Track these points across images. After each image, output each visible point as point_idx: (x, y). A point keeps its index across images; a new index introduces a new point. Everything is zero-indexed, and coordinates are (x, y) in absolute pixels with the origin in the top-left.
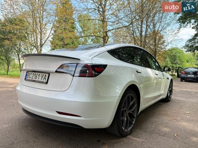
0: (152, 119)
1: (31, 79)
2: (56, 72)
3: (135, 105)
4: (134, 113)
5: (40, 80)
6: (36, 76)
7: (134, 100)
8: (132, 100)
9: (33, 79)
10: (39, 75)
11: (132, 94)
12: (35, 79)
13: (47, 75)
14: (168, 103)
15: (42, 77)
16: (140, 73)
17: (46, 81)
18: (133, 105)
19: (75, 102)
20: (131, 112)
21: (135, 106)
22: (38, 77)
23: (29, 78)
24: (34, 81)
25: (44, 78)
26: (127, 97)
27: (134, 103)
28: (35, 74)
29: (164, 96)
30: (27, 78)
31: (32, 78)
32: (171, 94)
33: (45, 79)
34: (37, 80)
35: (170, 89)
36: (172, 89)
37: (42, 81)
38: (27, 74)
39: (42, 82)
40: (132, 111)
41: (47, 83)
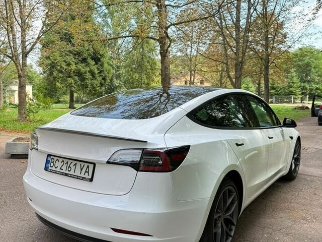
0: (262, 220)
1: (58, 169)
2: (108, 162)
3: (234, 203)
4: (232, 218)
5: (77, 173)
6: (69, 167)
7: (233, 196)
8: (230, 196)
9: (64, 171)
10: (76, 164)
11: (229, 187)
12: (67, 172)
13: (91, 166)
14: (292, 183)
15: (81, 170)
16: (243, 144)
17: (90, 177)
18: (232, 203)
19: (144, 213)
20: (229, 217)
21: (235, 205)
22: (73, 168)
23: (53, 168)
24: (66, 175)
25: (86, 172)
26: (222, 194)
27: (233, 200)
28: (67, 163)
29: (285, 172)
30: (50, 168)
31: (61, 169)
32: (297, 165)
33: (88, 172)
34: (72, 173)
35: (295, 157)
36: (299, 155)
37: (82, 175)
38: (49, 159)
39: (83, 178)
40: (230, 215)
41: (91, 180)
